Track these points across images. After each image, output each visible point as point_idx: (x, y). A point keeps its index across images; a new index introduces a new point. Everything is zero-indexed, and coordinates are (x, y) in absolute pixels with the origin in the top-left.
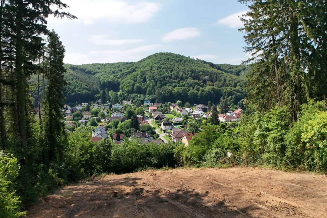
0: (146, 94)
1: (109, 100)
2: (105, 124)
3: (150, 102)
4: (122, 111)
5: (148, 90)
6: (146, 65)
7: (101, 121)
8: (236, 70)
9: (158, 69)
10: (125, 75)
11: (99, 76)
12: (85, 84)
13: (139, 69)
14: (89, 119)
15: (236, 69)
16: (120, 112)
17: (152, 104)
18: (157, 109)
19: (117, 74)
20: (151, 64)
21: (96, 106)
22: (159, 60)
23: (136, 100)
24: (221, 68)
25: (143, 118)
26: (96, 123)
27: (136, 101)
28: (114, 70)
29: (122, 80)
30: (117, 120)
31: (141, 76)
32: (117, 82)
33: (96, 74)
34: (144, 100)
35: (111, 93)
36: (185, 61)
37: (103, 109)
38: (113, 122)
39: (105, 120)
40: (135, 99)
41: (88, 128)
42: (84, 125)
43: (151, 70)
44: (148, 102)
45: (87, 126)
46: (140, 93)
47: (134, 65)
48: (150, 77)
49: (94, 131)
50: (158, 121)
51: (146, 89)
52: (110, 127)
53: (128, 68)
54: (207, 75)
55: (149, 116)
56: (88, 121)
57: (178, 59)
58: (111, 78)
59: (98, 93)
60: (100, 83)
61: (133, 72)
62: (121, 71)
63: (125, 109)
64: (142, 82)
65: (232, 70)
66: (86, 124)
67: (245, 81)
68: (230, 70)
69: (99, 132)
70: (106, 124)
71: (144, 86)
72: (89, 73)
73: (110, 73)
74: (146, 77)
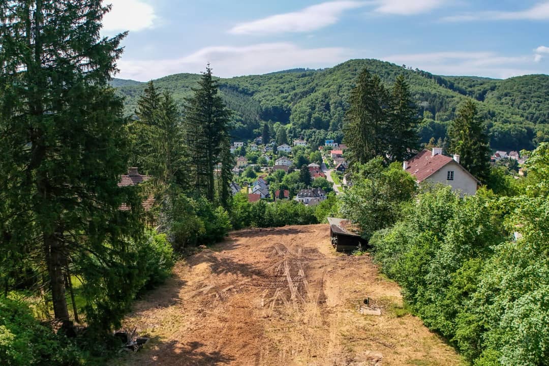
0: (329, 130)
1: (273, 137)
2: (266, 176)
3: (335, 142)
4: (291, 156)
5: (331, 123)
6: (331, 83)
7: (262, 170)
8: (480, 90)
9: (349, 90)
10: (298, 97)
11: (260, 98)
12: (239, 113)
13: (321, 88)
14: (244, 167)
15: (479, 88)
16: (288, 157)
17: (336, 145)
18: (342, 153)
19: (287, 94)
20: (339, 81)
21: (254, 148)
22: (353, 74)
23: (313, 139)
24: (456, 85)
25: (320, 168)
26: (254, 174)
27: (314, 141)
28: (282, 86)
29: (294, 105)
30: (283, 170)
31: (322, 101)
32: (286, 107)
33: (254, 94)
34: (325, 139)
35: (276, 126)
36: (395, 74)
37: (265, 153)
38: (277, 173)
39: (267, 169)
40: (311, 138)
41: (243, 180)
42: (238, 176)
43: (338, 91)
44: (330, 142)
45: (242, 178)
46: (319, 128)
47: (314, 80)
48: (335, 103)
49: (251, 184)
50: (341, 172)
51: (329, 121)
52: (272, 180)
53: (305, 84)
54: (427, 100)
55: (329, 164)
56: (243, 170)
57: (384, 71)
58: (278, 100)
59: (258, 126)
60: (261, 109)
61: (312, 92)
62: (294, 89)
63: (295, 154)
64: (324, 110)
65: (473, 88)
66: (240, 175)
67: (486, 112)
68: (470, 89)
69: (258, 187)
70: (268, 174)
71: (326, 117)
72: (245, 92)
73: (277, 93)
74: (330, 103)
